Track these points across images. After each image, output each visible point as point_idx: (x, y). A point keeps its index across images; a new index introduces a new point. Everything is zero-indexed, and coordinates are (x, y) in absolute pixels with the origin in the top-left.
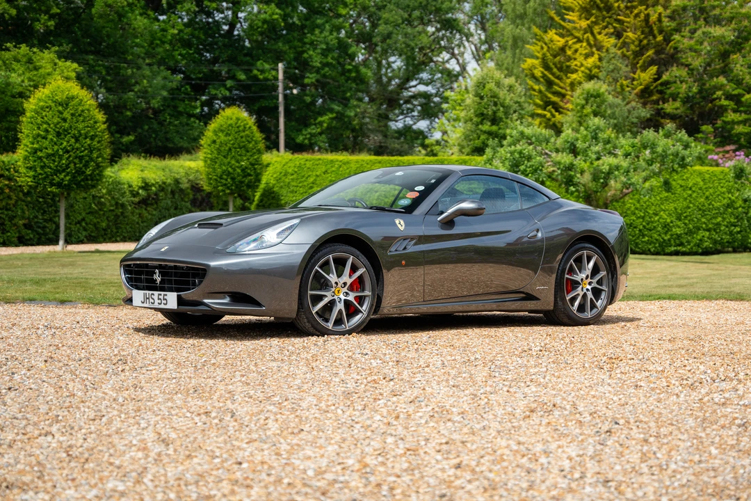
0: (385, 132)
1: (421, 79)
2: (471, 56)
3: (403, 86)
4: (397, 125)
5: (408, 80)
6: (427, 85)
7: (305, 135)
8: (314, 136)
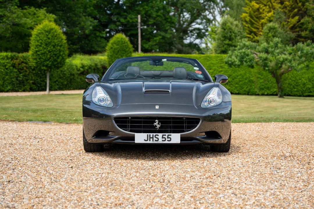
0: (182, 44)
1: (197, 22)
2: (218, 13)
6: (199, 24)
7: (149, 45)
8: (153, 45)
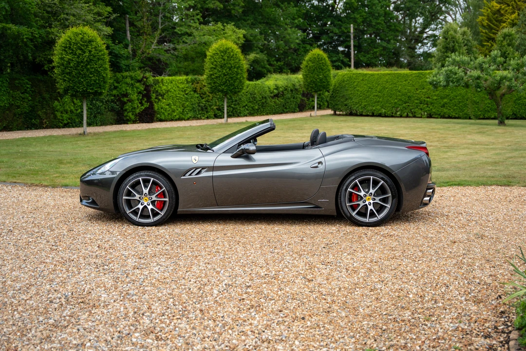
0: (413, 56)
1: (432, 28)
2: (459, 15)
3: (422, 32)
4: (419, 51)
5: (425, 29)
6: (433, 31)
7: (368, 58)
8: (372, 58)
